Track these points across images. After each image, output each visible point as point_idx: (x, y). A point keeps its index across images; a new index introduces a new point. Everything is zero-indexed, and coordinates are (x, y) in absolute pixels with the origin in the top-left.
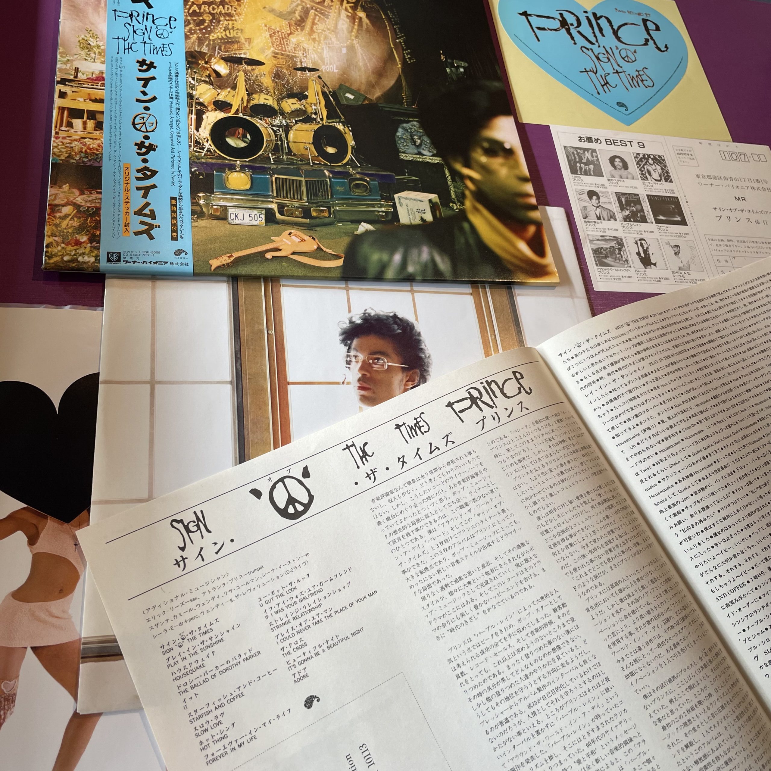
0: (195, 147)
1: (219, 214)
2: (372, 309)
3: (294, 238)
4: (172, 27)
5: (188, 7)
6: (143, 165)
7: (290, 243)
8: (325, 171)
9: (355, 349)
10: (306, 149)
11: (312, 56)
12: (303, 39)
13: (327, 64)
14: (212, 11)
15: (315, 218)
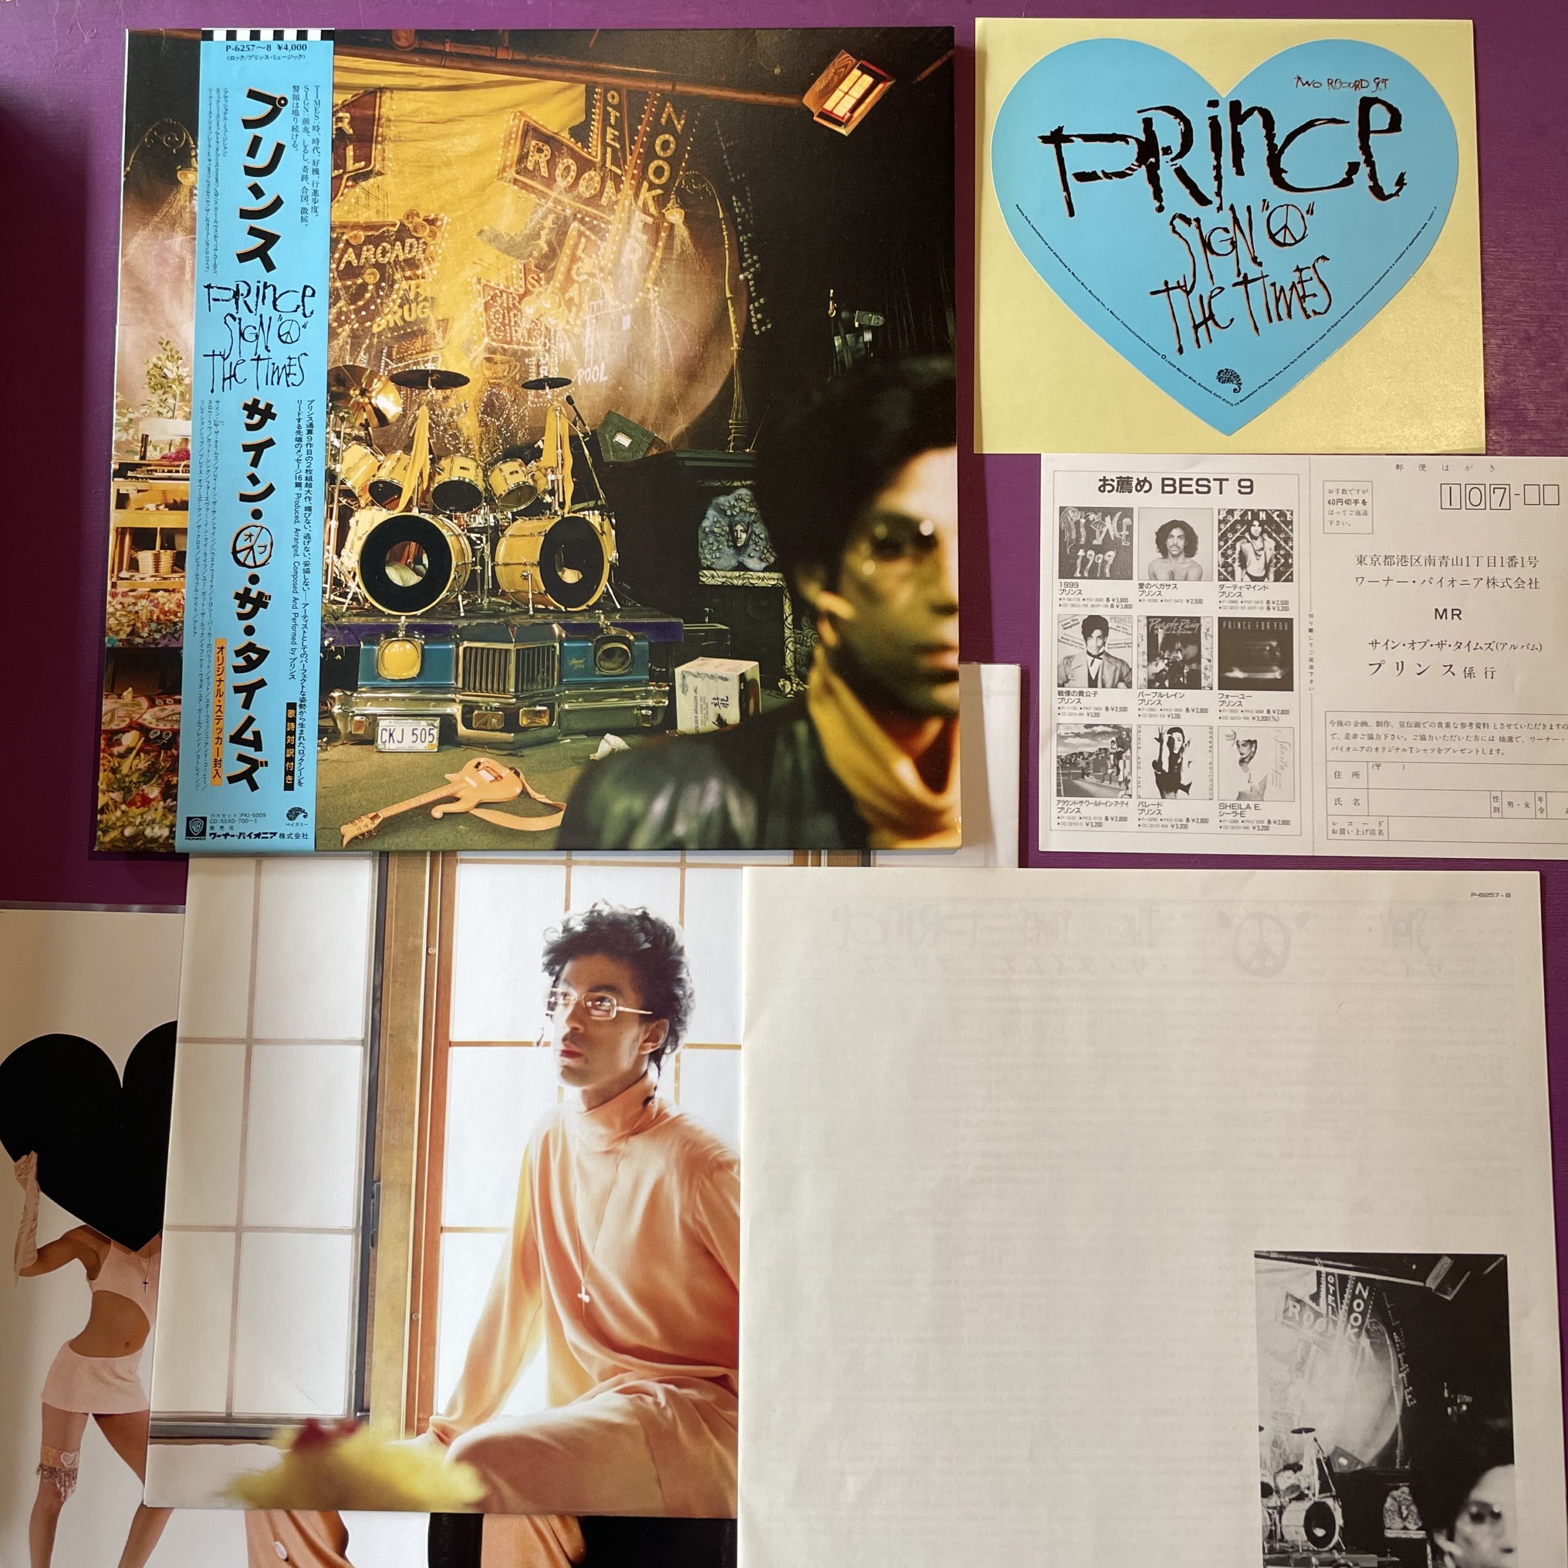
0: (332, 591)
1: (361, 732)
2: (607, 904)
3: (483, 773)
4: (308, 313)
5: (337, 255)
6: (246, 640)
7: (475, 785)
8: (555, 626)
9: (566, 981)
10: (525, 578)
11: (562, 346)
12: (548, 306)
13: (589, 363)
14: (381, 260)
15: (525, 729)
